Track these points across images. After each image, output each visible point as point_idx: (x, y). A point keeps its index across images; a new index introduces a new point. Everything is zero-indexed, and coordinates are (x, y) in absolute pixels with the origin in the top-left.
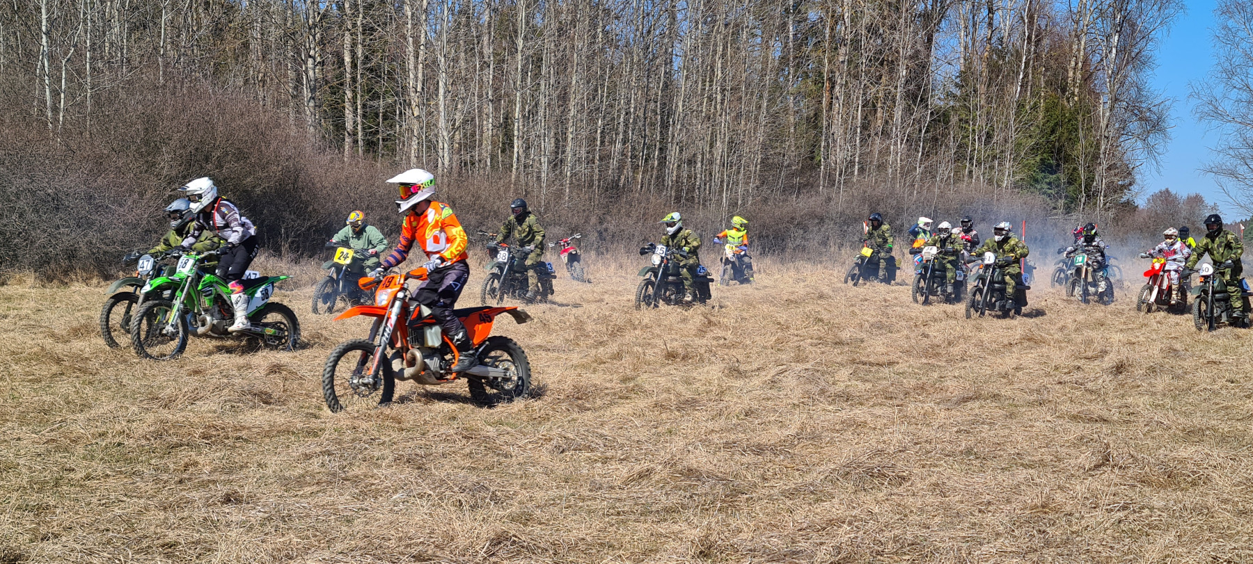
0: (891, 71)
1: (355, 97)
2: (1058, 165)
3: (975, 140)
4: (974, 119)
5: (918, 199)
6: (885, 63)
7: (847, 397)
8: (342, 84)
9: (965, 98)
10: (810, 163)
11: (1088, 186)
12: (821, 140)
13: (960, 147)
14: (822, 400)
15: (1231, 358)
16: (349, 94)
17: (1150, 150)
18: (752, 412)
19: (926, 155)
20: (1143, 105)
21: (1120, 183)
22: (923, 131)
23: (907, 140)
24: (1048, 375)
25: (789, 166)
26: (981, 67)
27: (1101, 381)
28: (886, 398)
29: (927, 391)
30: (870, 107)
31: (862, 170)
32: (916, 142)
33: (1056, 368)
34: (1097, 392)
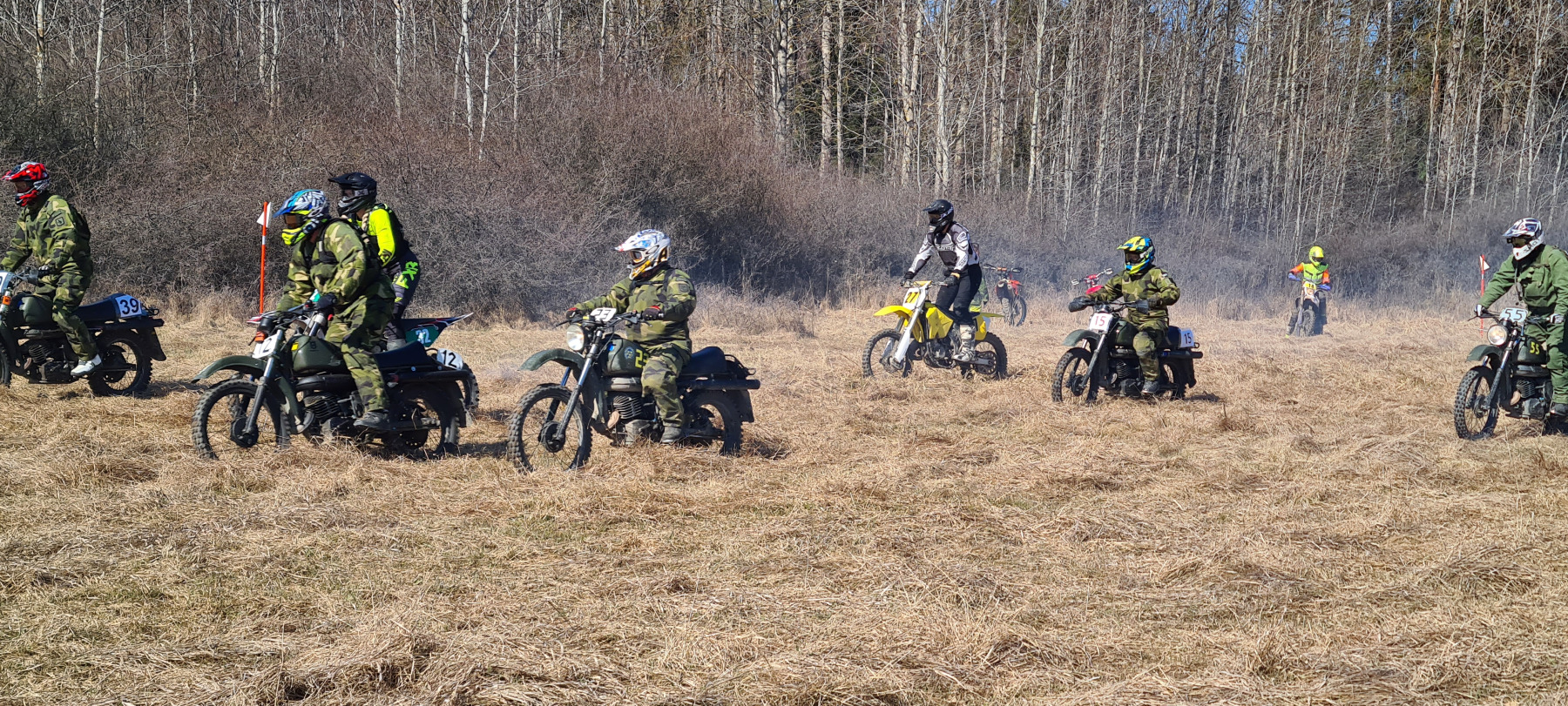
0: (1522, 61)
1: (834, 98)
6: (1514, 49)
7: (1454, 479)
8: (818, 82)
10: (1410, 181)
12: (1427, 151)
14: (1421, 482)
16: (827, 94)
18: (1329, 496)
22: (1563, 139)
23: (1542, 150)
25: (1382, 183)
28: (1507, 482)
30: (1492, 107)
31: (1480, 189)
32: (1554, 153)
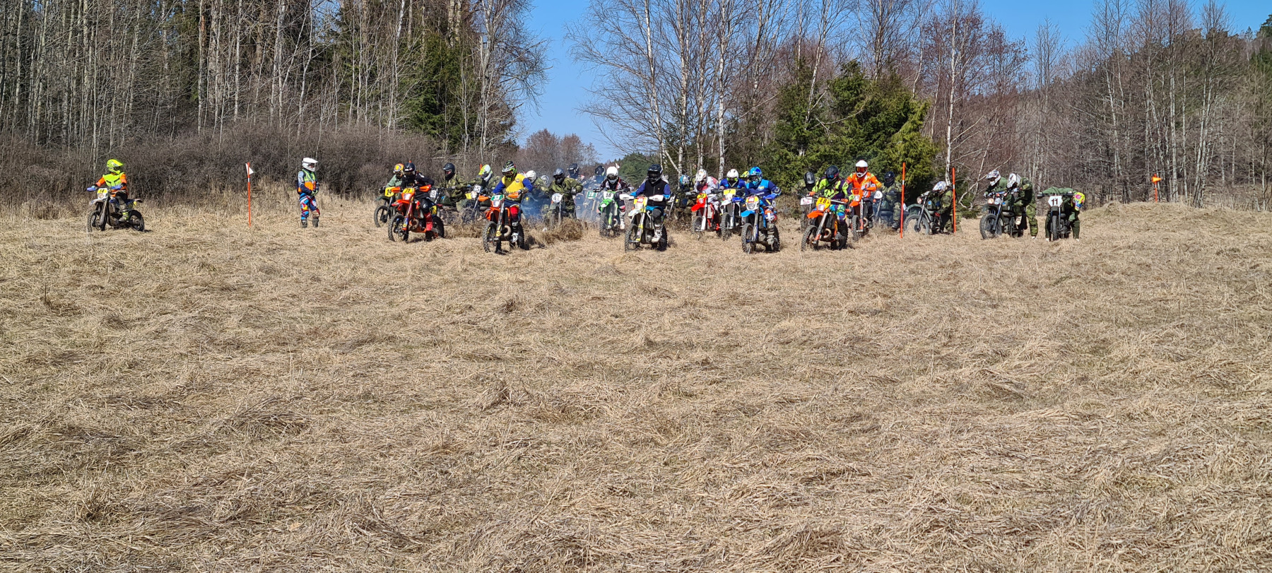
0: (270, 7)
2: (441, 106)
3: (358, 79)
4: (357, 59)
5: (302, 139)
7: (237, 345)
9: (347, 35)
10: (186, 101)
11: (471, 127)
12: (198, 78)
13: (343, 86)
14: (211, 348)
15: (612, 294)
17: (529, 89)
18: (137, 364)
19: (309, 95)
20: (522, 46)
21: (502, 123)
22: (305, 70)
23: (289, 79)
24: (441, 315)
25: (163, 105)
27: (492, 320)
28: (279, 344)
29: (320, 335)
30: (249, 44)
31: (242, 109)
32: (298, 80)
33: (449, 308)
34: (490, 331)
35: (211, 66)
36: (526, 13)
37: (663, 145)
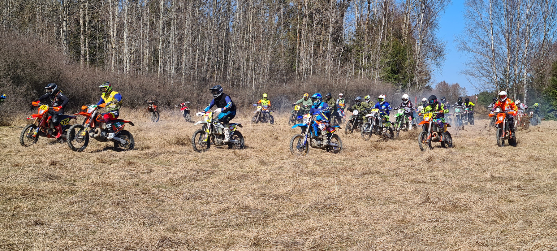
0: (326, 29)
1: (85, 39)
2: (399, 71)
3: (363, 59)
4: (362, 51)
5: (339, 85)
6: (323, 25)
7: (313, 173)
8: (79, 33)
9: (358, 41)
10: (291, 69)
11: (411, 80)
12: (296, 59)
13: (356, 62)
14: (302, 175)
15: (475, 155)
16: (82, 37)
17: (437, 64)
18: (272, 181)
19: (342, 66)
20: (434, 45)
21: (425, 78)
22: (340, 56)
23: (334, 60)
24: (399, 163)
25: (282, 70)
26: (365, 27)
27: (422, 165)
28: (330, 174)
29: (347, 170)
30: (317, 45)
31: (314, 73)
32: (337, 60)
33: (402, 160)
34: (421, 170)
35: (301, 54)
36: (437, 30)
37: (498, 88)
